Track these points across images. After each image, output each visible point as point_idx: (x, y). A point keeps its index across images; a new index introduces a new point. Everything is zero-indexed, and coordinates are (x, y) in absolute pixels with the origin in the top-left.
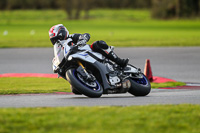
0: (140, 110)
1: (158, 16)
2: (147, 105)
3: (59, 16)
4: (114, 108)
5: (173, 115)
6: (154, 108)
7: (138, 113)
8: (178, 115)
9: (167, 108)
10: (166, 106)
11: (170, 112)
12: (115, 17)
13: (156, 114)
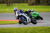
0: (25, 28)
1: (30, 5)
2: (27, 27)
3: (5, 5)
4: (19, 28)
5: (34, 29)
6: (29, 28)
7: (25, 29)
8: (35, 29)
9: (32, 28)
10: (32, 27)
11: (33, 29)
12: (19, 5)
13: (30, 29)
